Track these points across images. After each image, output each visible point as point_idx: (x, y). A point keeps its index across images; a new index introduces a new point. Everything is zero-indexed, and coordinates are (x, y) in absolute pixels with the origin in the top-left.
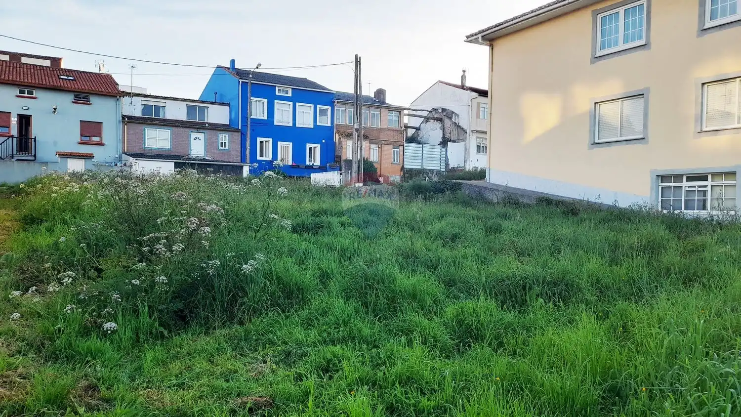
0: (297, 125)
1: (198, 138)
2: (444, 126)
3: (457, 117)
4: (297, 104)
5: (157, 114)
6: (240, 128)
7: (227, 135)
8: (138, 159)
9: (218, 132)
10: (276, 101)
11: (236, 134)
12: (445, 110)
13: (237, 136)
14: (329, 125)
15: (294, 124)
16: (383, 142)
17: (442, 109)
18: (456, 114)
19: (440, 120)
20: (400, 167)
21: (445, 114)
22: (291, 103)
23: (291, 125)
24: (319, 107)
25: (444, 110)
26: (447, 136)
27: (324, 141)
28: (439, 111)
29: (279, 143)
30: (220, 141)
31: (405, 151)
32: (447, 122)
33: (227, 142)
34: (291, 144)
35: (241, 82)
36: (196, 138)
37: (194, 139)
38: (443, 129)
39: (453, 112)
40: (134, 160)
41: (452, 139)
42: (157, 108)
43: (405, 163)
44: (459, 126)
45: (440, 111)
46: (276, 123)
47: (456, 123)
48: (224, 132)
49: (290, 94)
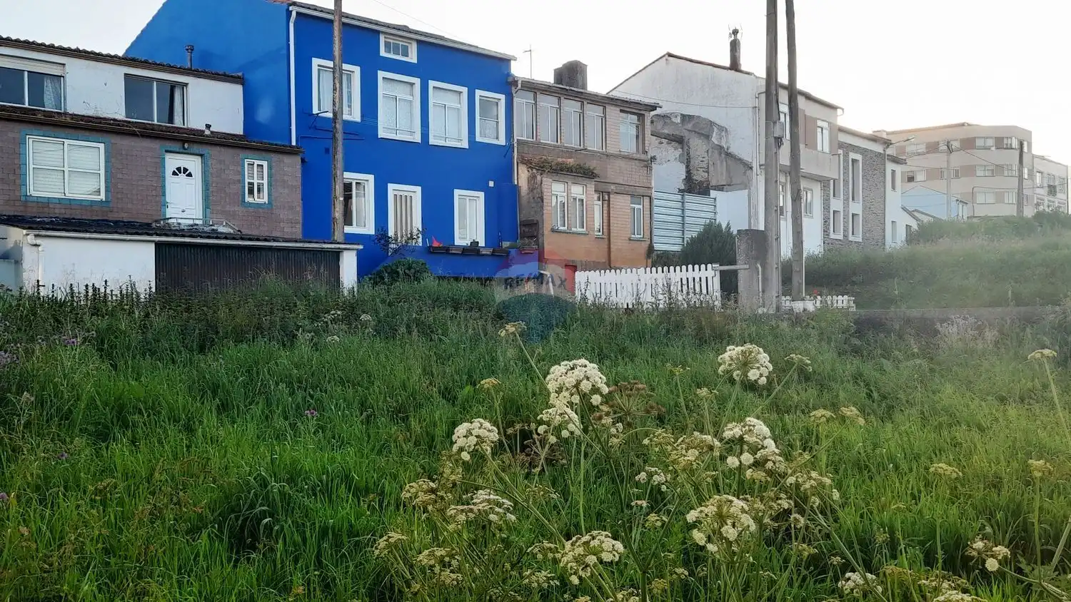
0: (432, 141)
1: (186, 170)
2: (688, 154)
3: (723, 133)
4: (432, 83)
5: (37, 95)
6: (294, 143)
7: (265, 164)
8: (43, 233)
9: (242, 154)
10: (381, 74)
11: (288, 160)
12: (691, 117)
13: (292, 166)
14: (502, 141)
15: (425, 135)
16: (613, 187)
17: (683, 116)
18: (722, 129)
19: (679, 141)
20: (647, 246)
21: (689, 126)
22: (417, 81)
23: (417, 138)
24: (478, 93)
25: (685, 118)
26: (699, 176)
27: (491, 184)
28: (674, 120)
29: (392, 187)
30: (247, 181)
31: (655, 210)
32: (698, 147)
33: (265, 182)
34: (418, 189)
35: (294, 14)
36: (179, 169)
37: (174, 173)
38: (687, 161)
39: (712, 124)
40: (31, 239)
41: (713, 183)
42: (37, 78)
43: (655, 239)
44: (729, 155)
45: (678, 120)
46: (382, 134)
47: (721, 147)
48: (257, 154)
49: (413, 58)
